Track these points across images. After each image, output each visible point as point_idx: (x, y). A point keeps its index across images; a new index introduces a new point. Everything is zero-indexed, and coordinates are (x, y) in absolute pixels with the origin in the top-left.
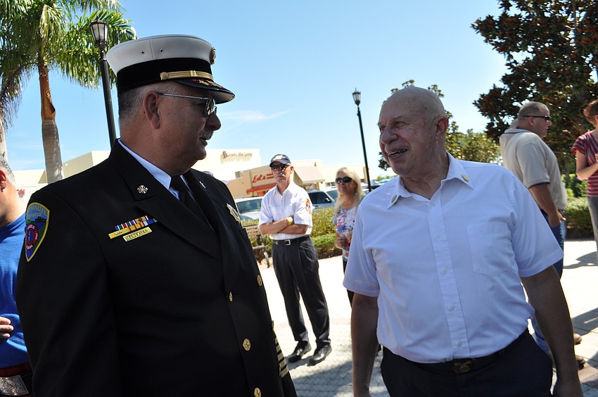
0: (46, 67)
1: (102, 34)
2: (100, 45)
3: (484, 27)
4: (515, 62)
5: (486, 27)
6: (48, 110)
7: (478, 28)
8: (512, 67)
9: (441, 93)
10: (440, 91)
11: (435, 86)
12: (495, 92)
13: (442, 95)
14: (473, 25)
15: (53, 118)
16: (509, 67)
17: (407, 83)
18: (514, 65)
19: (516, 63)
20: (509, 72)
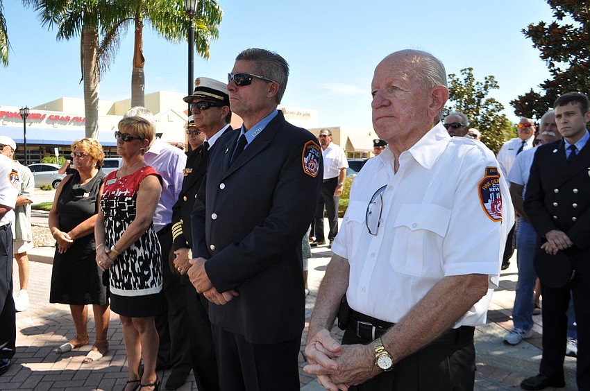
0: (142, 22)
1: (193, 6)
2: (190, 15)
3: (533, 33)
4: (559, 69)
5: (536, 33)
6: (139, 59)
7: (528, 33)
8: (555, 74)
9: (497, 85)
10: (496, 82)
11: (491, 77)
12: (531, 96)
13: (498, 87)
14: (524, 30)
15: (141, 67)
16: (552, 73)
17: (465, 70)
18: (557, 72)
19: (560, 71)
20: (551, 79)
